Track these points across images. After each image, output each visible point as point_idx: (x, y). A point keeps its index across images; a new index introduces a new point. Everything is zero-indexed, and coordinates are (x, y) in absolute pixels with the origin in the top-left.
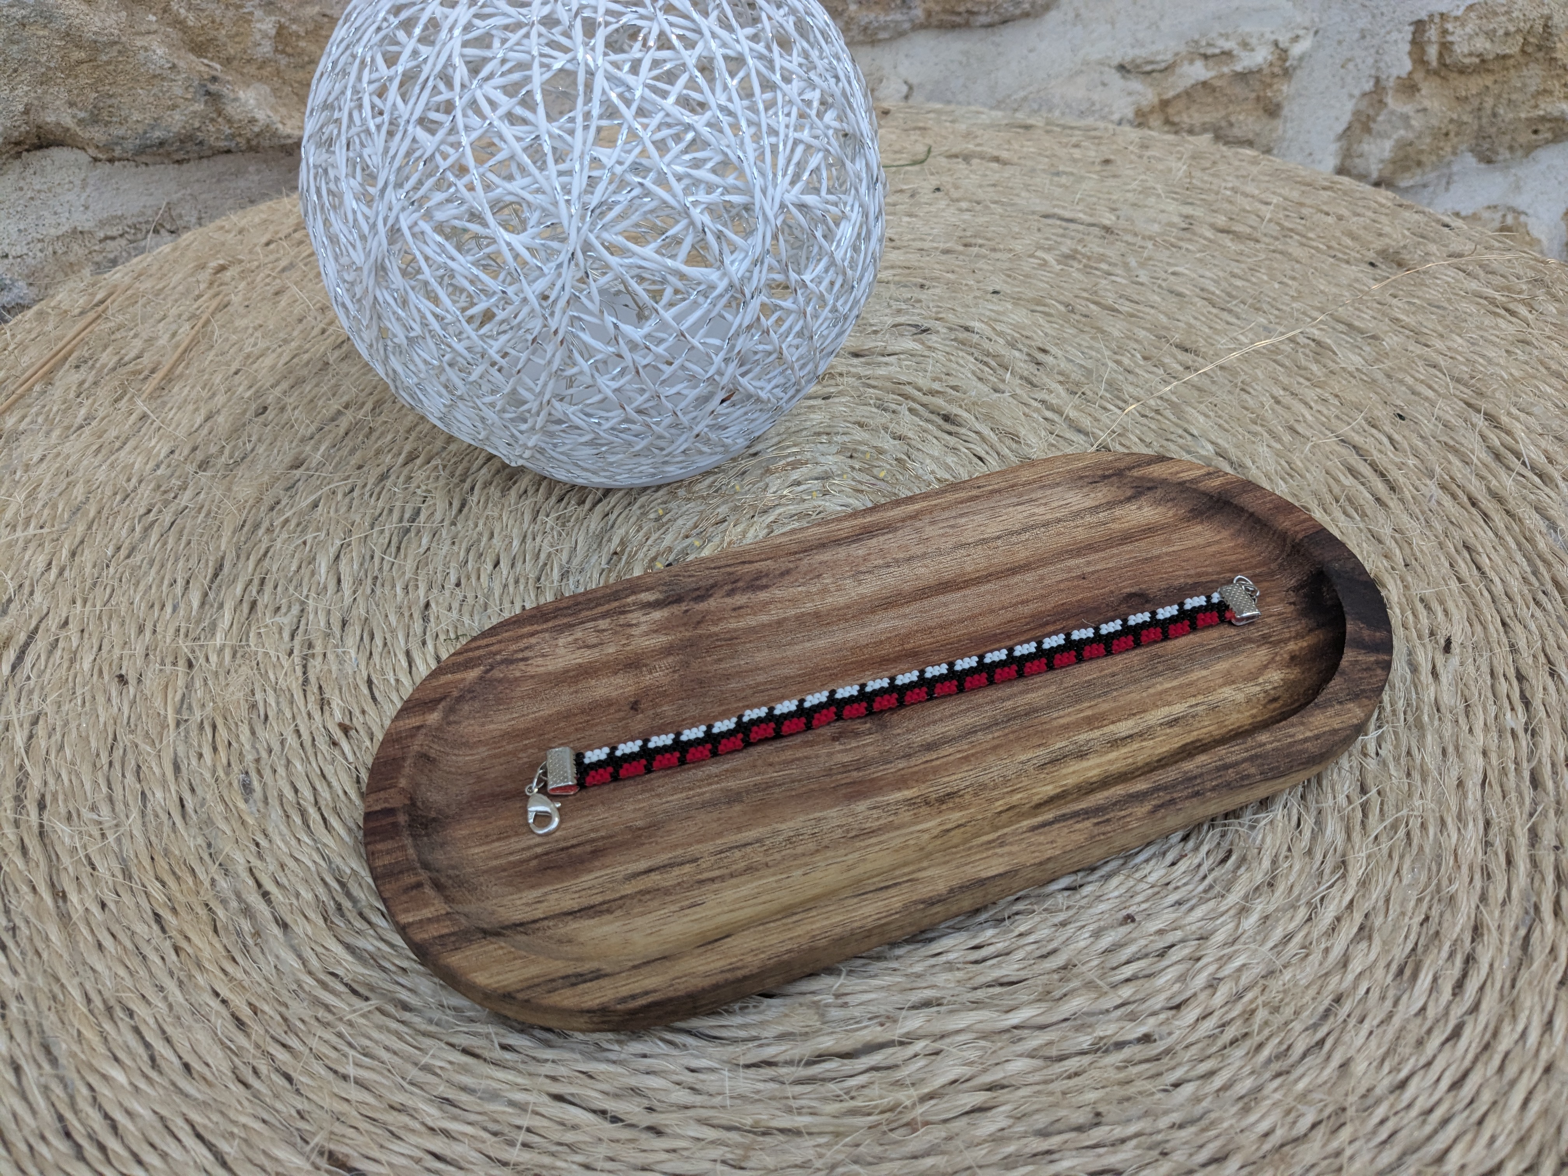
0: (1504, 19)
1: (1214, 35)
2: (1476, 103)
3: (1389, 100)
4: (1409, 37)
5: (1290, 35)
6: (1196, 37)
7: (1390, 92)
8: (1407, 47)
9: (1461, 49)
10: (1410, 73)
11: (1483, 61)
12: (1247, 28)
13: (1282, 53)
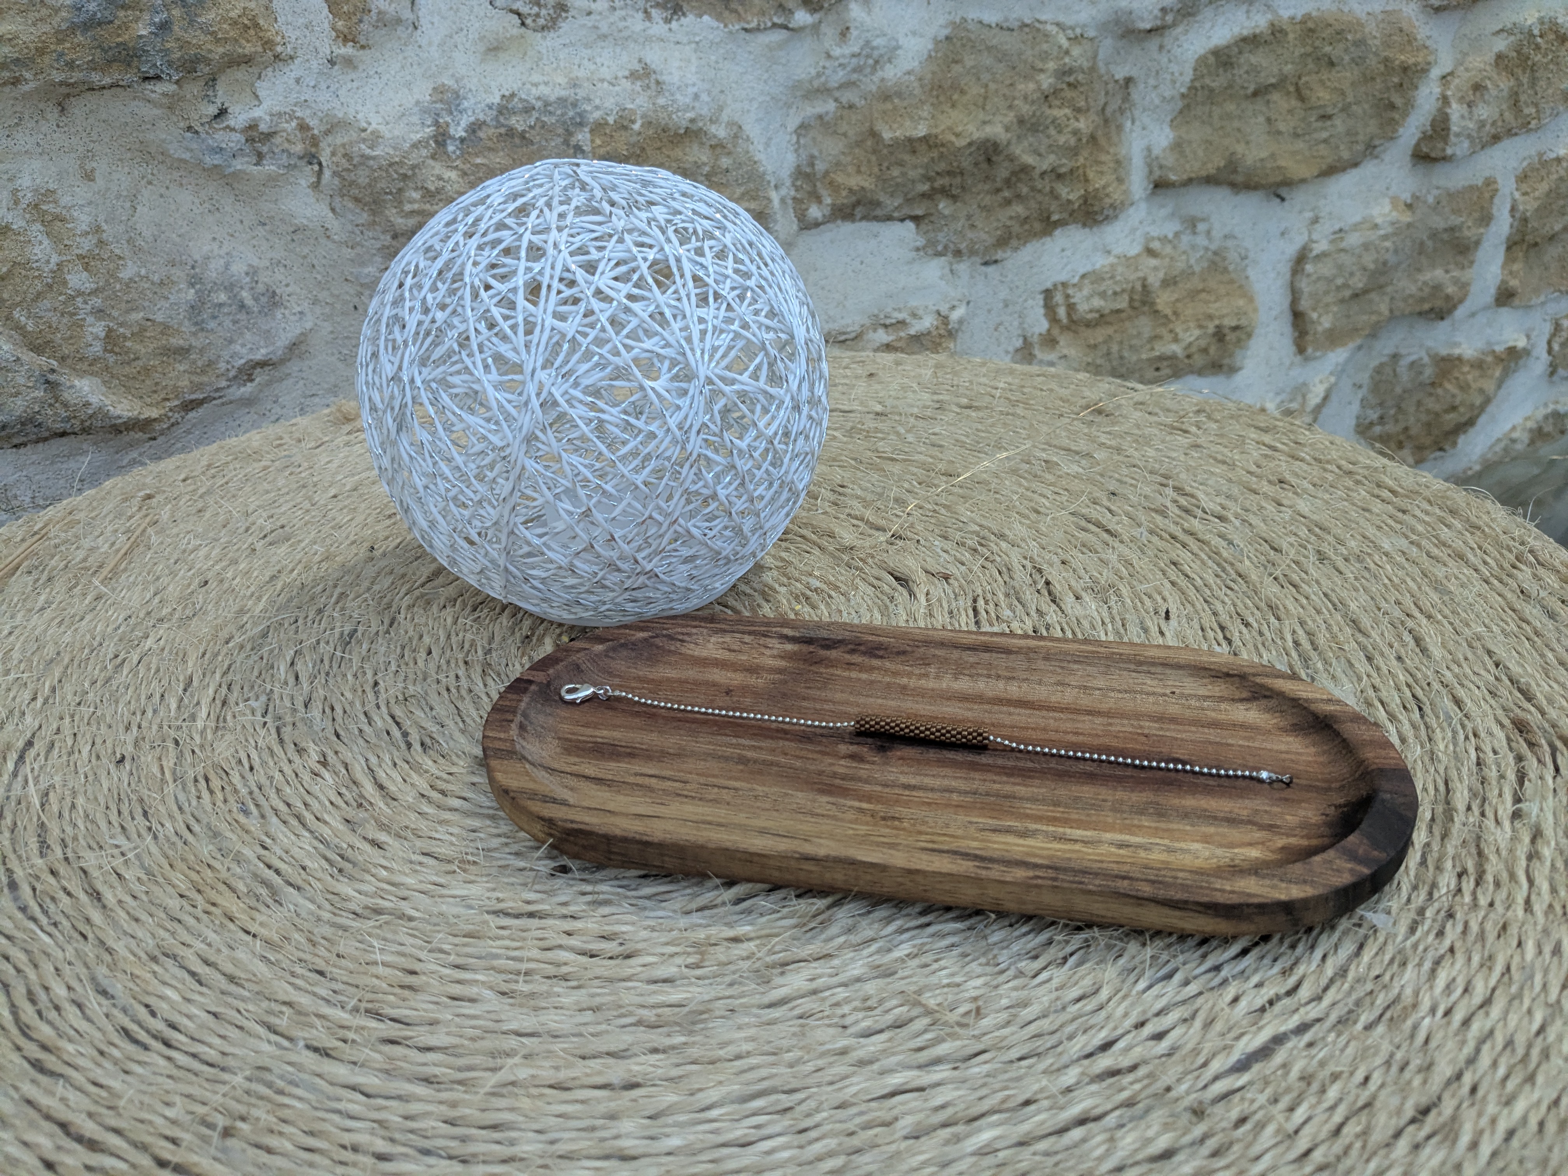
0: (1109, 282)
1: (889, 310)
2: (1104, 349)
3: (1037, 352)
4: (1042, 303)
5: (947, 306)
6: (876, 312)
7: (1037, 346)
8: (1042, 311)
9: (1083, 307)
10: (1049, 330)
11: (1102, 316)
12: (913, 303)
13: (945, 320)
